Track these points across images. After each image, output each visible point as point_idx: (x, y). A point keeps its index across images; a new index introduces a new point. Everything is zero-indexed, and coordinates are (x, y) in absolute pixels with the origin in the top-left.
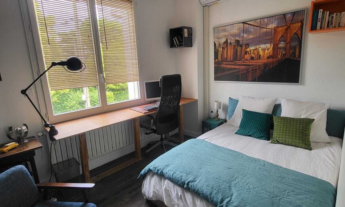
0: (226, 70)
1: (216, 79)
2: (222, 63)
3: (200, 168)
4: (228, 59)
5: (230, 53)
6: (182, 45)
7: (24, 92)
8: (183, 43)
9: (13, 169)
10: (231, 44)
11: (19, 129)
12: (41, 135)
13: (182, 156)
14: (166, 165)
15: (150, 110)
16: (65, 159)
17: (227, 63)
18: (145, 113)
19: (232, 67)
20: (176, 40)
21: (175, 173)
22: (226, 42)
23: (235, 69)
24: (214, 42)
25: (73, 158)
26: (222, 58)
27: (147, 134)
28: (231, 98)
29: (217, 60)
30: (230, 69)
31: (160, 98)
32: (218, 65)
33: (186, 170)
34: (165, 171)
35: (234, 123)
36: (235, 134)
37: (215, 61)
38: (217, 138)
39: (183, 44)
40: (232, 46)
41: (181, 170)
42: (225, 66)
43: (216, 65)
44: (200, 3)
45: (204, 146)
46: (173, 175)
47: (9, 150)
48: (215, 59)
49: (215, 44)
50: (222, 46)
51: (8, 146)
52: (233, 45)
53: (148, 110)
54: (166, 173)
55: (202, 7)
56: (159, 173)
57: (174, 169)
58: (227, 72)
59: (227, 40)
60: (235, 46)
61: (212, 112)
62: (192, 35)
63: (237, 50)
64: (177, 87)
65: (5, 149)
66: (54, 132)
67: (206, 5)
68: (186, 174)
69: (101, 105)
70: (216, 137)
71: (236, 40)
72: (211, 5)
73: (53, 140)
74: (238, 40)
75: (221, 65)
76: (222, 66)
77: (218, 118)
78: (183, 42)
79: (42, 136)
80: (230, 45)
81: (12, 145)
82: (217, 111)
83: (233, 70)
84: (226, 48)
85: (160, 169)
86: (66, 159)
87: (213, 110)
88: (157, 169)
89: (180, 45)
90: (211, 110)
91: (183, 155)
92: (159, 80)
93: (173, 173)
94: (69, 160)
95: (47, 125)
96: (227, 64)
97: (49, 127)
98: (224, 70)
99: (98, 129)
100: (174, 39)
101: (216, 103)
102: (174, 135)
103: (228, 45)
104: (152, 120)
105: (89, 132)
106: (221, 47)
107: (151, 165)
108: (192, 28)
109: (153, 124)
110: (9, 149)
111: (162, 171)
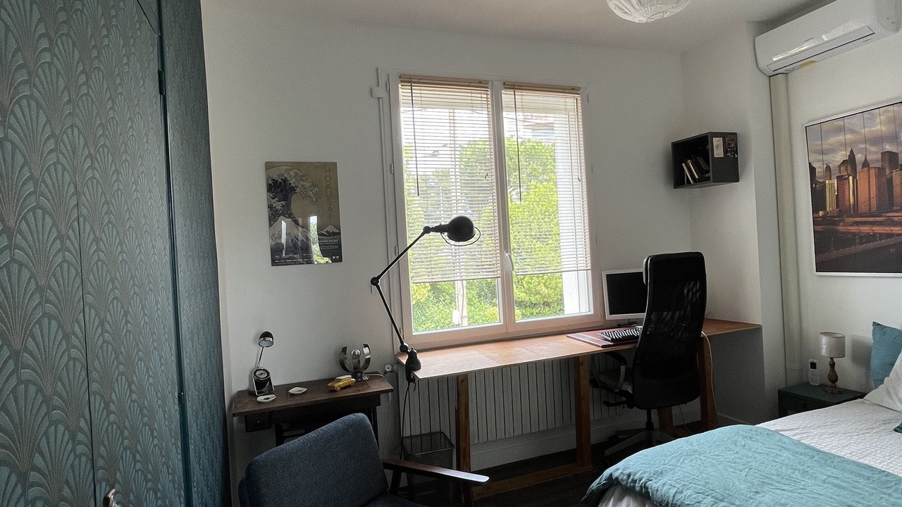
0: (857, 241)
1: (822, 266)
2: (840, 221)
3: (757, 492)
4: (863, 208)
5: (864, 190)
6: (708, 179)
7: (375, 281)
8: (711, 174)
9: (352, 416)
10: (866, 164)
11: (358, 352)
12: (390, 370)
13: (704, 459)
14: (658, 471)
15: (616, 341)
16: (425, 430)
17: (858, 219)
18: (603, 347)
19: (878, 229)
20: (689, 169)
21: (681, 492)
22: (851, 160)
23: (890, 235)
24: (810, 163)
25: (441, 432)
26: (837, 207)
27: (607, 404)
28: (879, 324)
29: (821, 213)
30: (872, 237)
31: (643, 315)
32: (824, 227)
33: (712, 490)
34: (653, 485)
35: (892, 399)
36: (895, 430)
37: (816, 215)
38: (823, 434)
39: (709, 177)
40: (872, 171)
41: (700, 487)
42: (853, 229)
43: (819, 227)
44: (759, 69)
45: (775, 444)
46: (674, 497)
47: (343, 388)
48: (815, 211)
49: (812, 170)
50: (835, 174)
51: (340, 380)
52: (875, 168)
53: (612, 340)
54: (657, 491)
55: (766, 79)
56: (638, 489)
57: (678, 483)
58: (858, 246)
59: (852, 156)
60: (880, 171)
61: (813, 365)
62: (736, 152)
63: (890, 181)
64: (694, 285)
65: (337, 385)
66: (413, 364)
67: (778, 72)
68: (713, 499)
69: (502, 320)
70: (818, 431)
71: (882, 154)
72: (793, 69)
73: (411, 379)
74: (890, 153)
75: (838, 225)
76: (841, 228)
77: (835, 387)
78: (711, 171)
79: (390, 372)
80: (866, 169)
81: (347, 379)
82: (832, 365)
83: (881, 240)
84: (851, 177)
85: (640, 480)
86: (428, 431)
87: (815, 361)
88: (631, 478)
89: (703, 179)
90: (811, 360)
91: (705, 457)
92: (643, 270)
93: (676, 492)
94: (431, 434)
95: (404, 349)
96: (857, 223)
97: (408, 353)
98: (848, 240)
99: (493, 369)
100: (685, 167)
101: (824, 340)
102: (687, 425)
103: (859, 167)
104: (623, 368)
105: (475, 373)
106: (834, 177)
107: (618, 470)
108: (735, 134)
109: (626, 380)
110: (342, 386)
111: (646, 483)
